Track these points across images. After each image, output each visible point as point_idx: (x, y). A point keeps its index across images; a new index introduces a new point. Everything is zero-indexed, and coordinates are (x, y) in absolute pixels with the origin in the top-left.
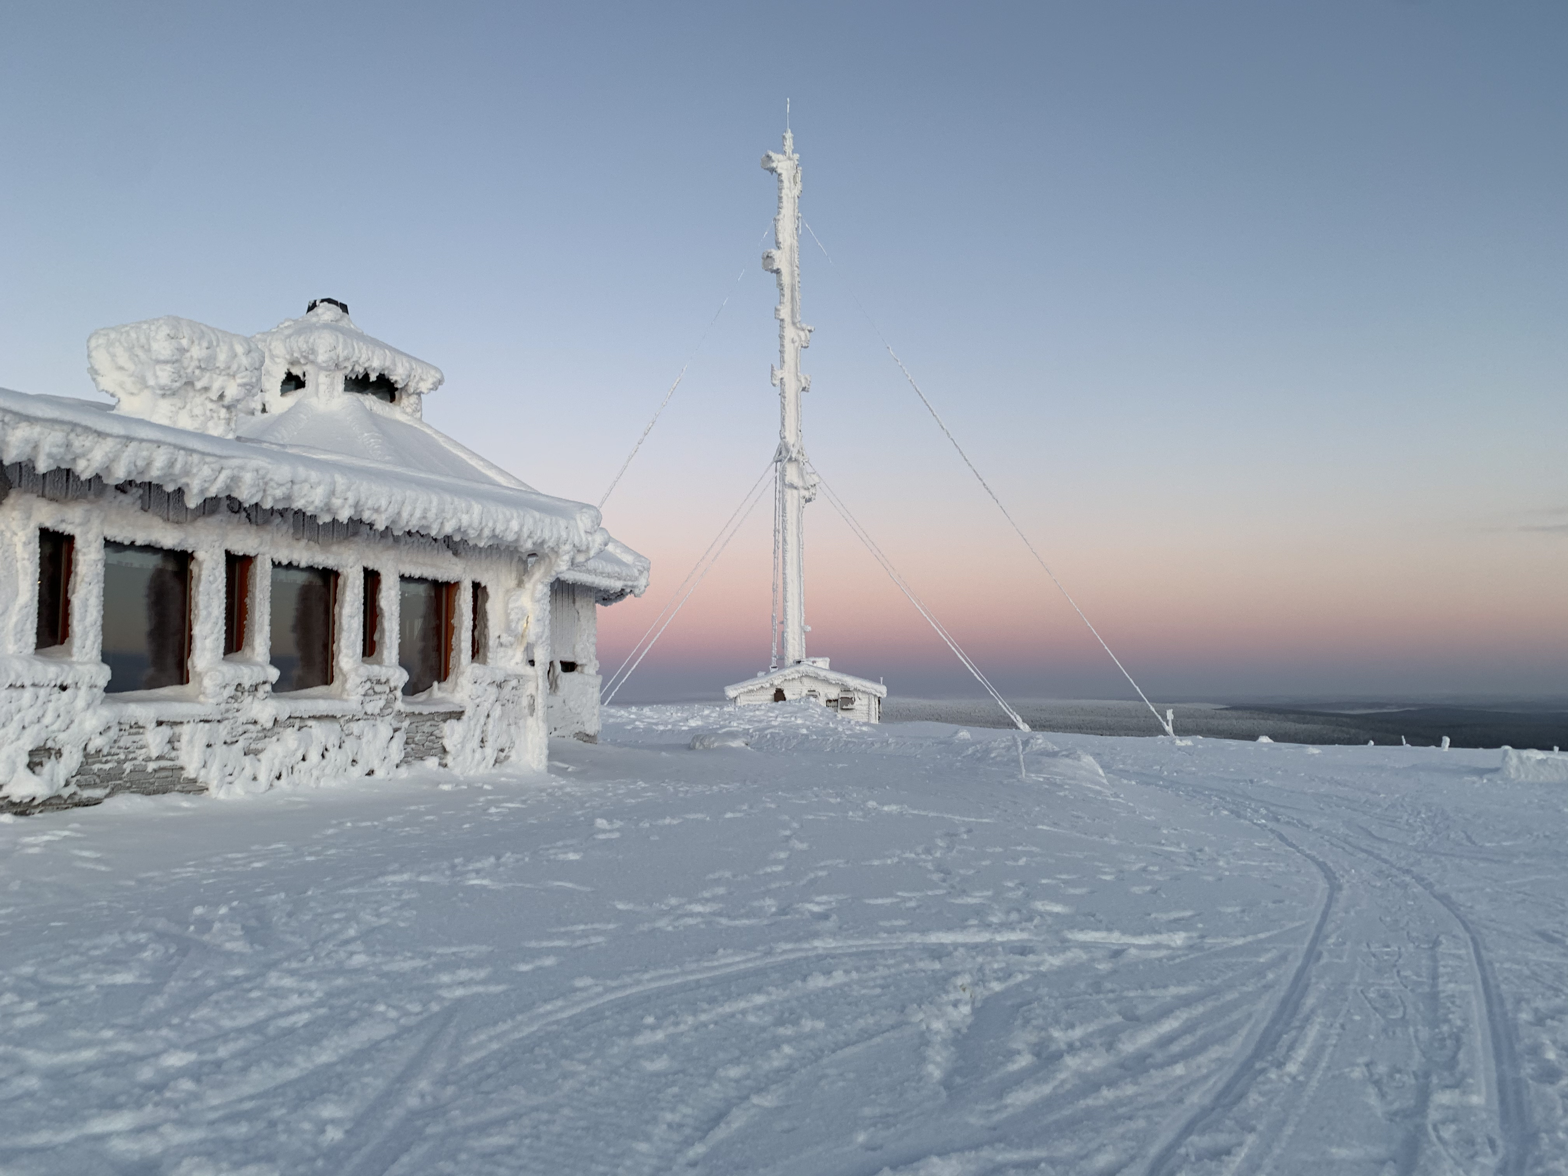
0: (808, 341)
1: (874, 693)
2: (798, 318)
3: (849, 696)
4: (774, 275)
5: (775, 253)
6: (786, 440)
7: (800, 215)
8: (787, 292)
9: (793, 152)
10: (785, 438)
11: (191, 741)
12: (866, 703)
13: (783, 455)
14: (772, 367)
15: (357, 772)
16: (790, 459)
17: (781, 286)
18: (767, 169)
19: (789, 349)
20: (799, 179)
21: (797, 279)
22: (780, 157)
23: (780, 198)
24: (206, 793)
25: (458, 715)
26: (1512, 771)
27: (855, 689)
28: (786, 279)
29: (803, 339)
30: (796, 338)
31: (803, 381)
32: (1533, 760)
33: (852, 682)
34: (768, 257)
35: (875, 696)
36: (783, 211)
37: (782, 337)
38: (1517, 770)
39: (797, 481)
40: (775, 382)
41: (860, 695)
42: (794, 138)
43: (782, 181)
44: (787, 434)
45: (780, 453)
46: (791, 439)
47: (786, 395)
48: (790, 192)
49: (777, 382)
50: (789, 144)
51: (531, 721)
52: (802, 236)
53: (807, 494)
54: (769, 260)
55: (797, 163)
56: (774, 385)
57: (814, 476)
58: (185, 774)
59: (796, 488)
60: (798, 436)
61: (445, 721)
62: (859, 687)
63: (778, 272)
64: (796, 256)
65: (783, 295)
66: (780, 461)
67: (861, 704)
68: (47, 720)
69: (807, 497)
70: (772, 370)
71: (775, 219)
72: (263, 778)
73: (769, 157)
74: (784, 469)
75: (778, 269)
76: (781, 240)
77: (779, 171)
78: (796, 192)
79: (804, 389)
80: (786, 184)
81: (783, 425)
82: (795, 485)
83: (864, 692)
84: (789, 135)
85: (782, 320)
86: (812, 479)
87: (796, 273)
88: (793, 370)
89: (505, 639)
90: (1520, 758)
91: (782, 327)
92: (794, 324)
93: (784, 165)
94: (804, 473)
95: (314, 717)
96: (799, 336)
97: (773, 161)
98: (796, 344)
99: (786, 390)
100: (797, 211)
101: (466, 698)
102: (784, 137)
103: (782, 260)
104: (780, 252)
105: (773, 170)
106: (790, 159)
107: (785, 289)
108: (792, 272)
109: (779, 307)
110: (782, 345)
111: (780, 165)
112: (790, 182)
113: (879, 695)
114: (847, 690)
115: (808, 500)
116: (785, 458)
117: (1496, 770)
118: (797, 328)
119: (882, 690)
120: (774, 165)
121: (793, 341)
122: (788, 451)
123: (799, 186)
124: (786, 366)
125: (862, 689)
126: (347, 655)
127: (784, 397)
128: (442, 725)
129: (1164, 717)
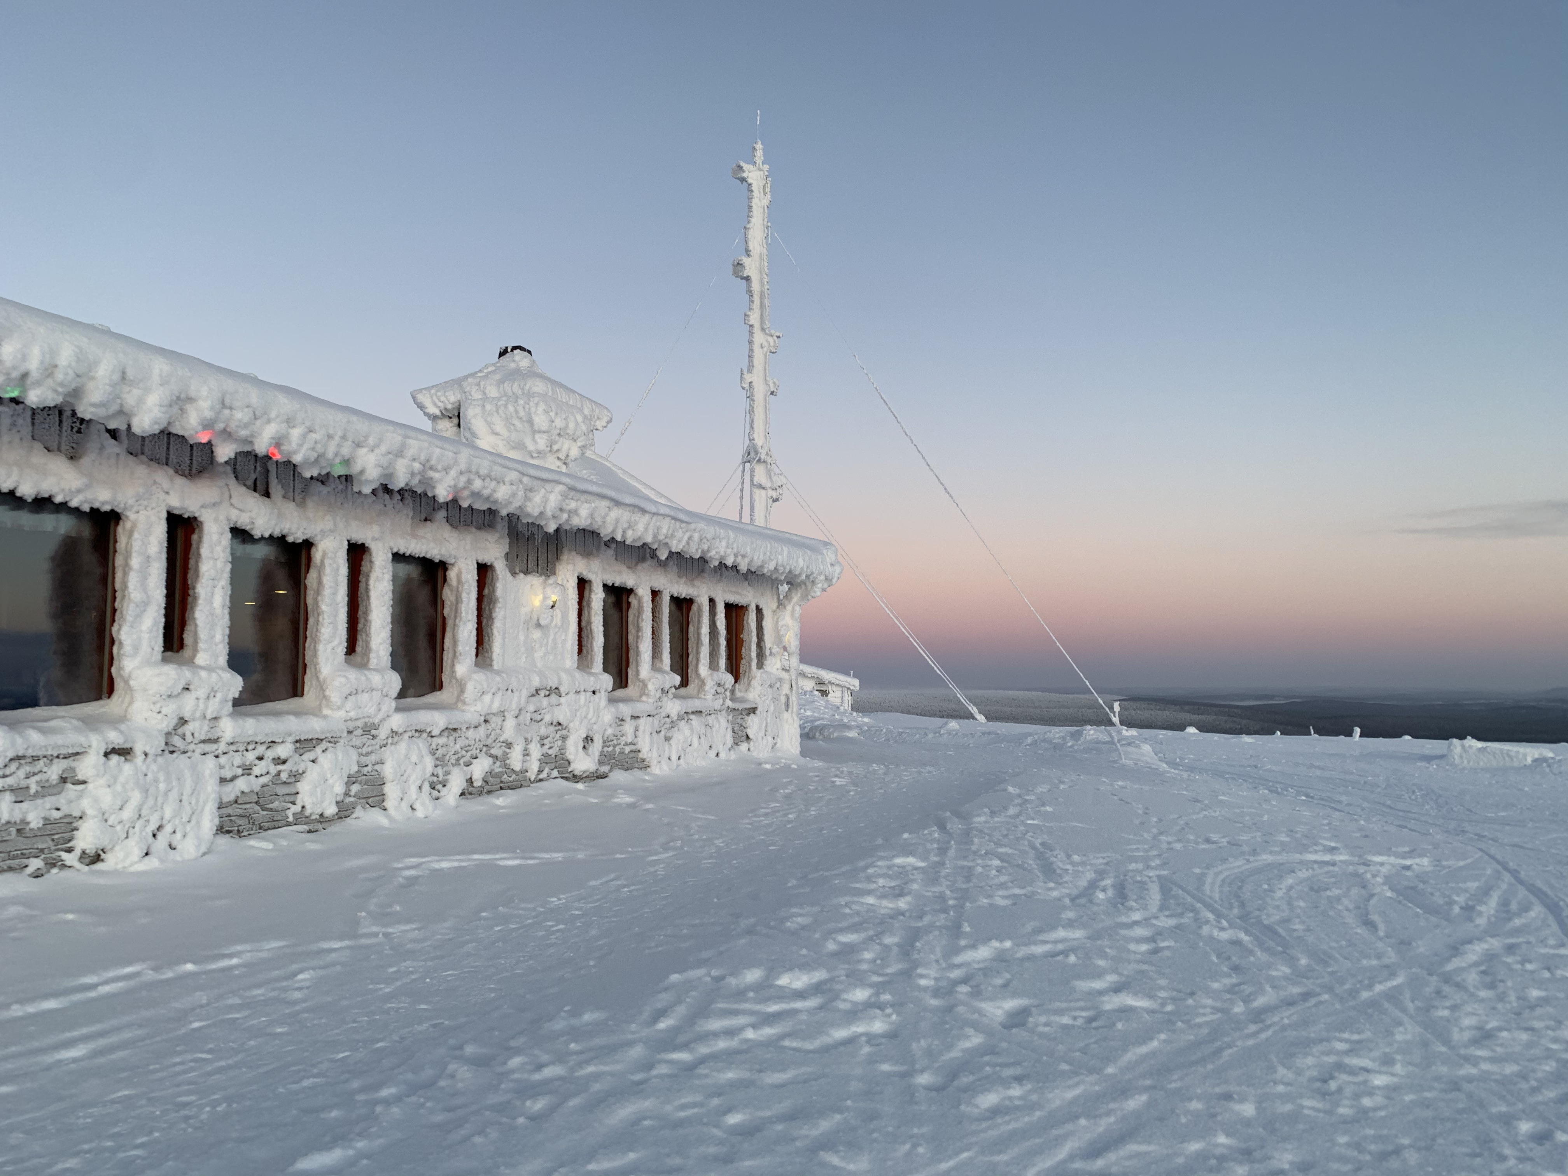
0: (776, 347)
1: (848, 686)
2: (767, 324)
3: (824, 689)
4: (744, 281)
5: (746, 261)
6: (755, 442)
7: (769, 224)
8: (756, 299)
9: (763, 163)
10: (753, 440)
11: (644, 731)
12: (840, 695)
13: (751, 456)
14: (742, 370)
15: (712, 754)
16: (759, 461)
17: (750, 292)
18: (738, 179)
19: (758, 354)
20: (768, 190)
21: (766, 287)
22: (750, 167)
23: (750, 207)
24: (649, 769)
25: (753, 710)
26: (1456, 757)
27: (830, 682)
28: (756, 286)
29: (772, 344)
30: (765, 344)
31: (772, 385)
32: (1474, 748)
33: (827, 675)
34: (738, 264)
35: (848, 689)
36: (753, 220)
37: (751, 342)
38: (1461, 757)
39: (764, 482)
40: (744, 386)
41: (834, 688)
42: (764, 150)
43: (752, 191)
44: (755, 436)
45: (749, 454)
46: (759, 441)
47: (755, 398)
48: (760, 202)
49: (746, 386)
50: (759, 154)
51: (786, 715)
52: (771, 244)
53: (774, 494)
54: (739, 267)
55: (767, 173)
56: (743, 388)
57: (782, 477)
58: (641, 756)
59: (764, 488)
60: (766, 437)
61: (748, 714)
62: (834, 680)
63: (747, 279)
64: (766, 264)
65: (753, 302)
66: (749, 462)
67: (835, 696)
68: (590, 716)
69: (775, 497)
70: (742, 374)
71: (745, 228)
72: (674, 758)
73: (740, 168)
74: (752, 471)
75: (748, 276)
76: (751, 248)
77: (750, 181)
78: (766, 201)
79: (772, 393)
80: (756, 193)
81: (752, 427)
82: (764, 485)
83: (838, 685)
84: (759, 146)
85: (751, 326)
86: (779, 481)
87: (766, 280)
88: (762, 374)
89: (775, 650)
90: (1463, 746)
91: (751, 333)
92: (763, 329)
93: (755, 175)
94: (772, 474)
95: (693, 713)
96: (767, 341)
97: (744, 171)
98: (765, 349)
99: (755, 393)
100: (766, 220)
101: (757, 696)
102: (754, 148)
103: (751, 267)
104: (750, 259)
105: (743, 180)
106: (760, 170)
107: (755, 296)
108: (761, 280)
109: (748, 313)
110: (751, 350)
111: (750, 175)
112: (759, 192)
113: (852, 688)
114: (822, 683)
115: (776, 500)
116: (754, 459)
117: (1442, 757)
118: (766, 334)
119: (855, 683)
120: (745, 175)
121: (762, 347)
122: (756, 452)
123: (769, 196)
124: (755, 370)
125: (837, 682)
126: (704, 665)
127: (753, 401)
128: (746, 718)
129: (1112, 708)
